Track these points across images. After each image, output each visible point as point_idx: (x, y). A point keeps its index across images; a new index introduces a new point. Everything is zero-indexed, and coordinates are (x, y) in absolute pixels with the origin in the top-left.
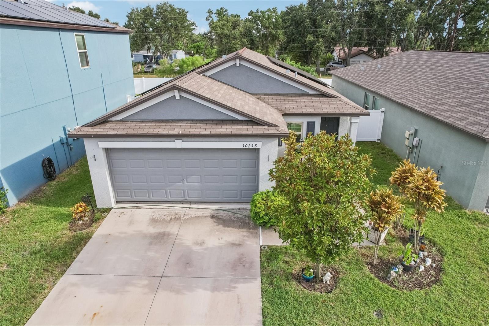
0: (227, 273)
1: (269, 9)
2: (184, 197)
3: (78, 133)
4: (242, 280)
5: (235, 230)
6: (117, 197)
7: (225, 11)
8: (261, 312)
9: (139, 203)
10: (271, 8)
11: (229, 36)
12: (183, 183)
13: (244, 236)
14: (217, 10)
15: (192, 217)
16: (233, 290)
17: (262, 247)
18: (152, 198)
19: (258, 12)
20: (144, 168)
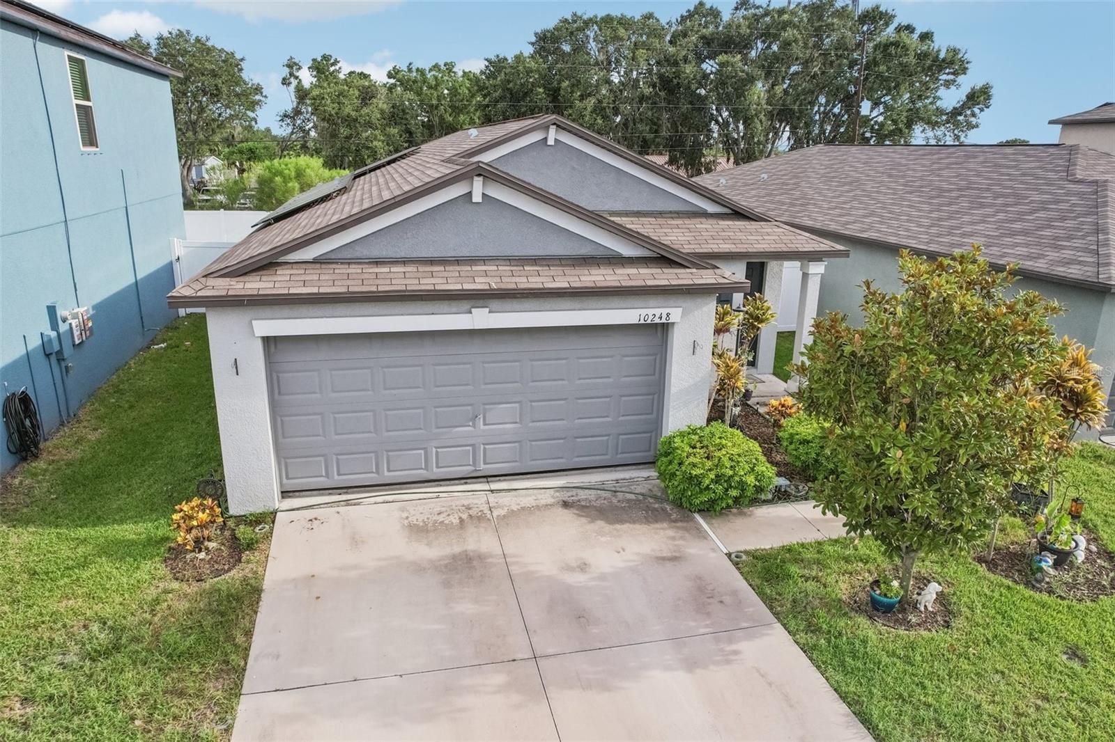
0: (693, 624)
1: (437, 64)
2: (474, 464)
3: (199, 294)
4: (740, 633)
5: (640, 528)
6: (285, 481)
7: (333, 64)
8: (837, 696)
9: (346, 493)
10: (442, 64)
11: (356, 120)
12: (474, 426)
13: (673, 538)
14: (314, 60)
15: (513, 511)
16: (736, 660)
17: (733, 556)
18: (386, 473)
19: (410, 70)
20: (370, 393)
